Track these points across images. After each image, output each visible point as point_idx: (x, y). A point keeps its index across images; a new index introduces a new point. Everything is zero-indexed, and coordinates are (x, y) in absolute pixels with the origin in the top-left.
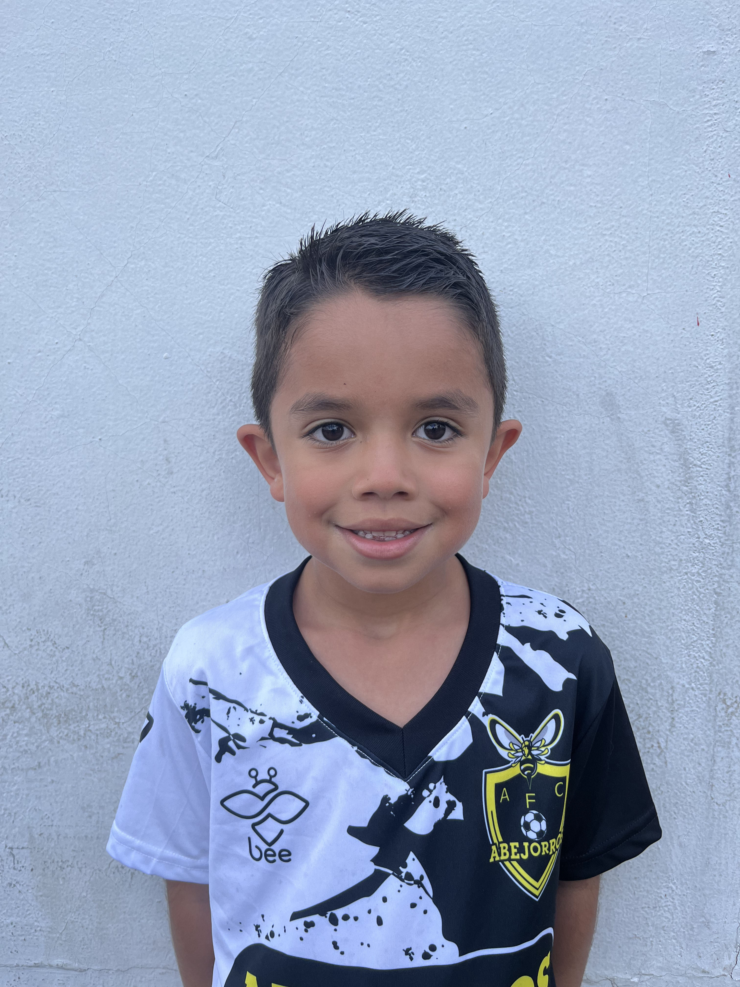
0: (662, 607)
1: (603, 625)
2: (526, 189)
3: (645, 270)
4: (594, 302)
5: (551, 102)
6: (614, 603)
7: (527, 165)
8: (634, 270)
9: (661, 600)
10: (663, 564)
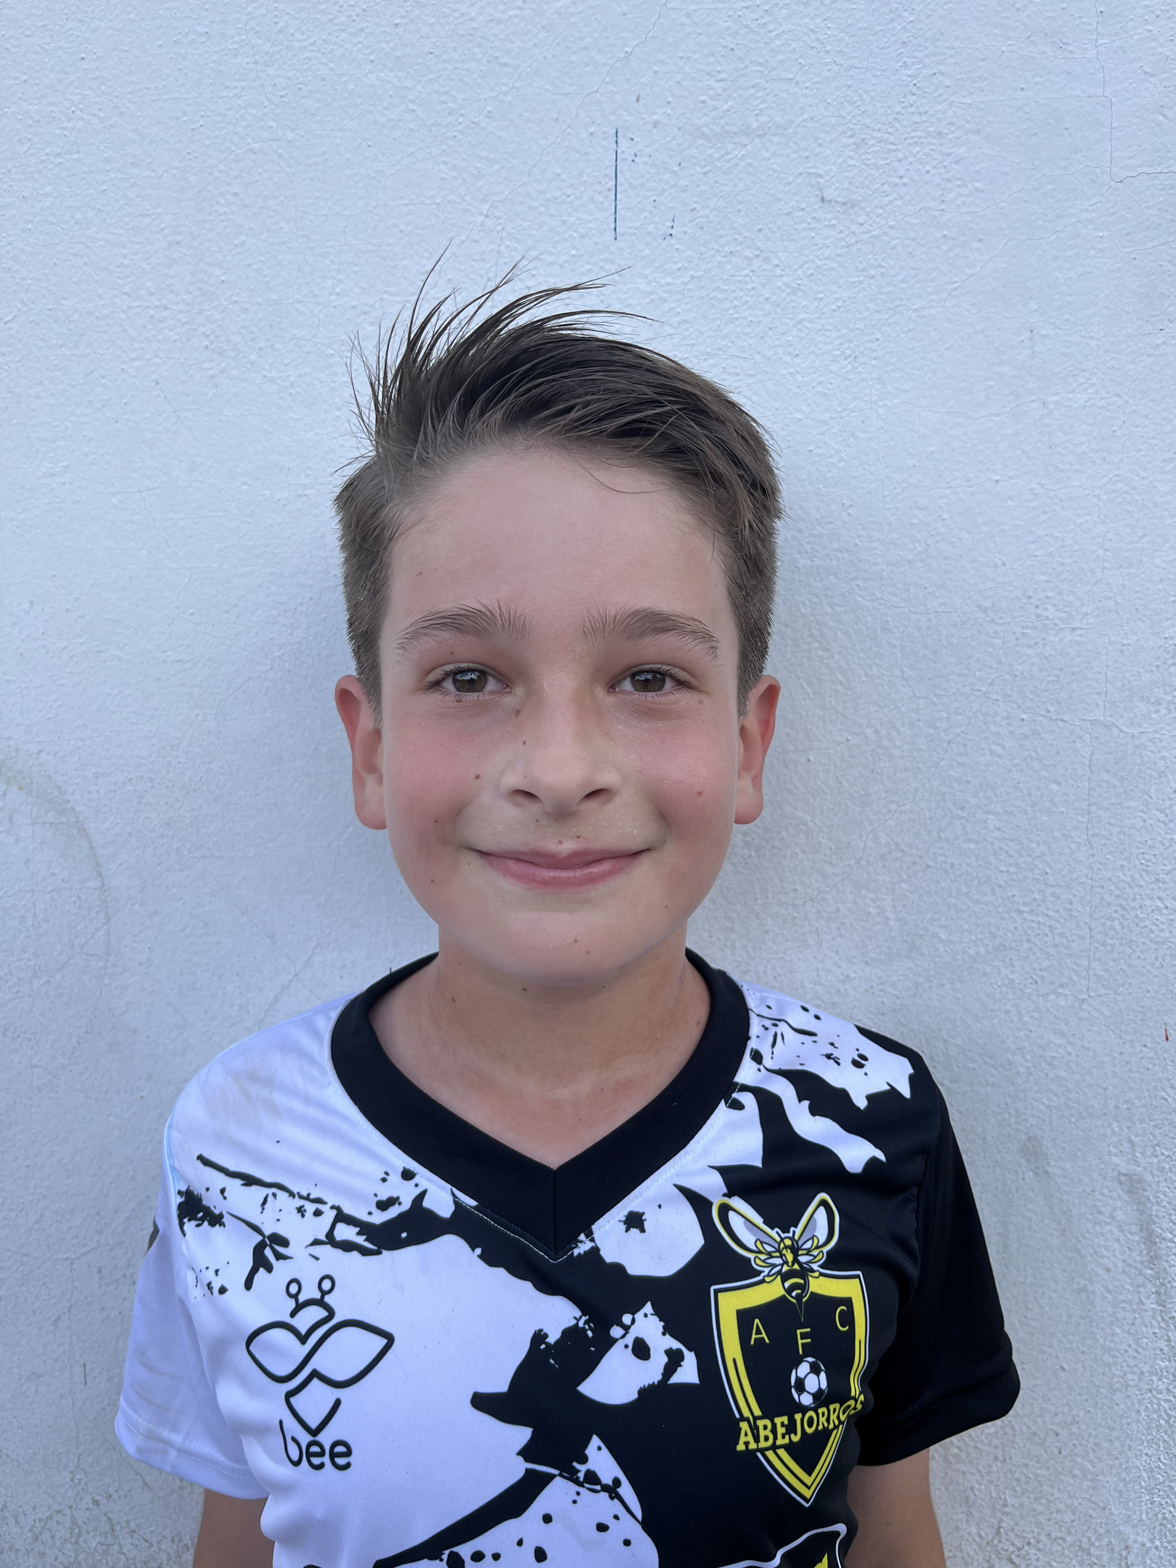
0: (1113, 1438)
1: (1027, 1465)
2: (903, 847)
3: (1085, 963)
4: (1008, 1008)
5: (938, 724)
6: (1042, 1435)
7: (901, 812)
8: (1068, 961)
9: (1112, 1429)
10: (1115, 1380)
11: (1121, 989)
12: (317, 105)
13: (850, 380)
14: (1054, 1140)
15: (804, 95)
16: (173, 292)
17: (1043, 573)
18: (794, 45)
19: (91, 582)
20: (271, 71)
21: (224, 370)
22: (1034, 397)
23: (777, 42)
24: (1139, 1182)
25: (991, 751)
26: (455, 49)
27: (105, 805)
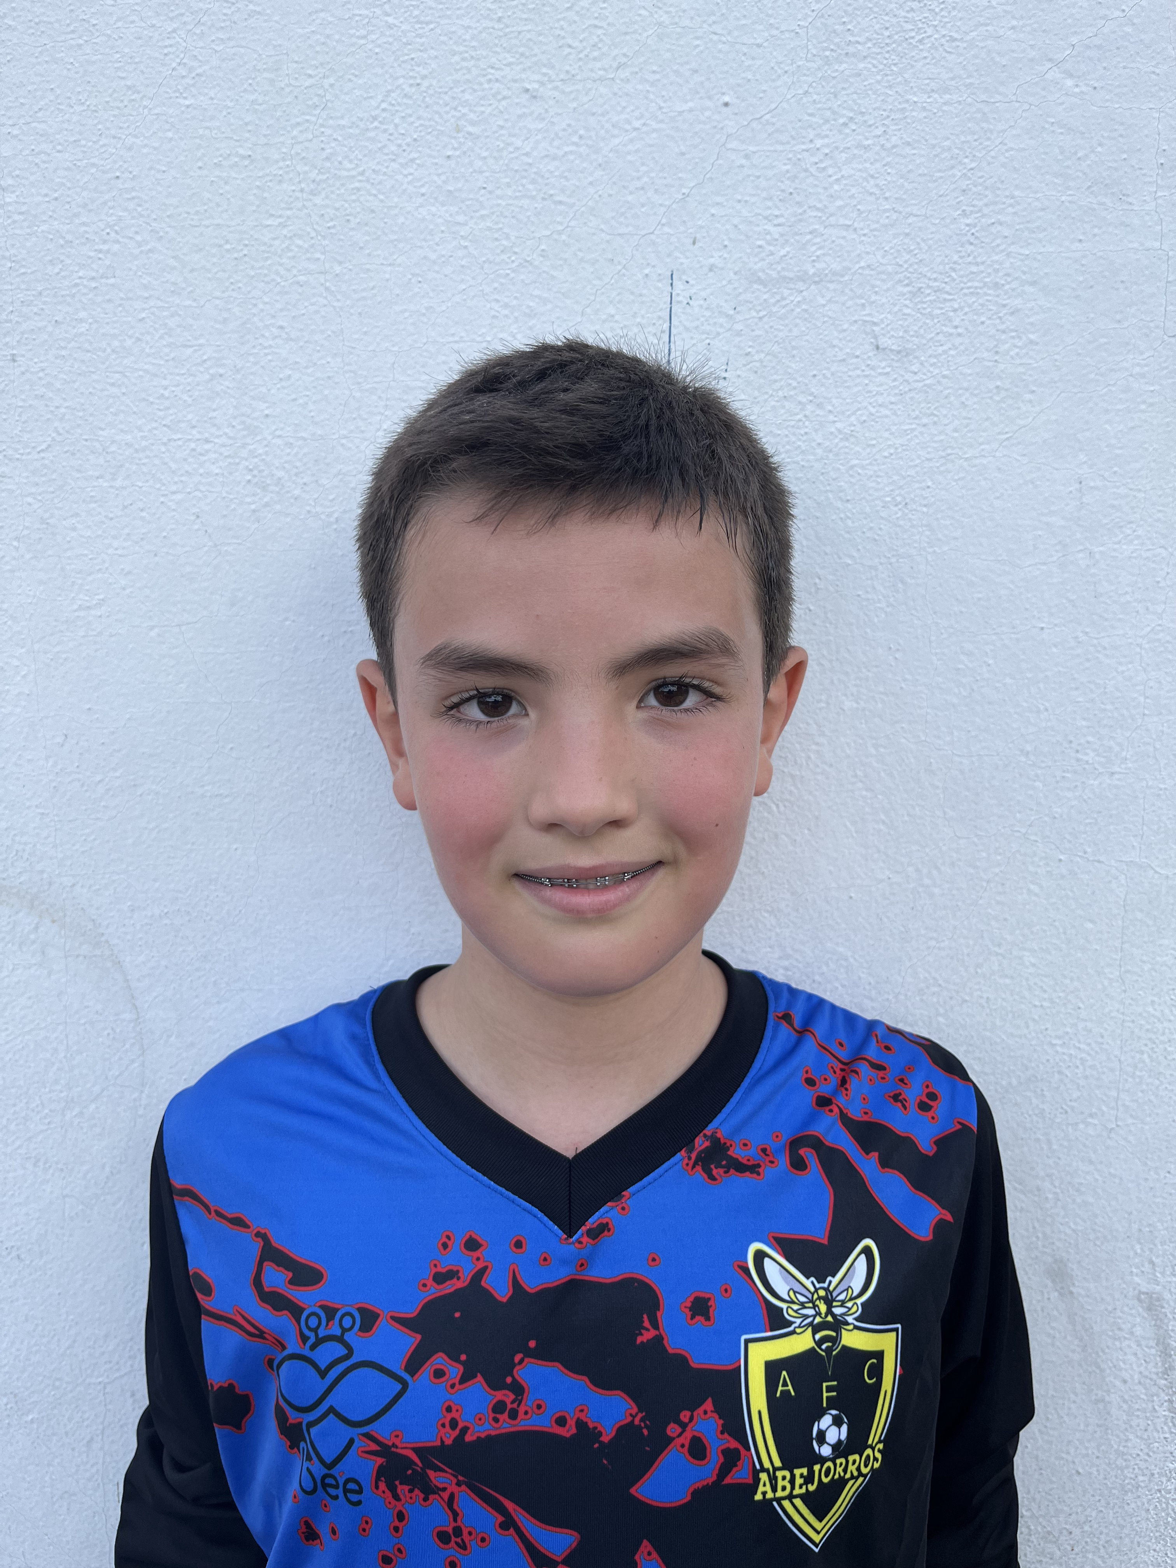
0: (1123, 1535)
3: (1114, 1093)
4: (1038, 1136)
5: (978, 864)
8: (1097, 1092)
9: (1122, 1527)
10: (1127, 1481)
11: (1148, 1119)
12: (367, 238)
13: (900, 526)
14: (1079, 1262)
15: (861, 242)
16: (215, 425)
17: (1084, 719)
18: (853, 191)
19: (128, 716)
20: (318, 200)
21: (267, 505)
22: (1081, 547)
23: (836, 187)
24: (1158, 1300)
25: (1030, 891)
26: (509, 185)
27: (141, 939)
